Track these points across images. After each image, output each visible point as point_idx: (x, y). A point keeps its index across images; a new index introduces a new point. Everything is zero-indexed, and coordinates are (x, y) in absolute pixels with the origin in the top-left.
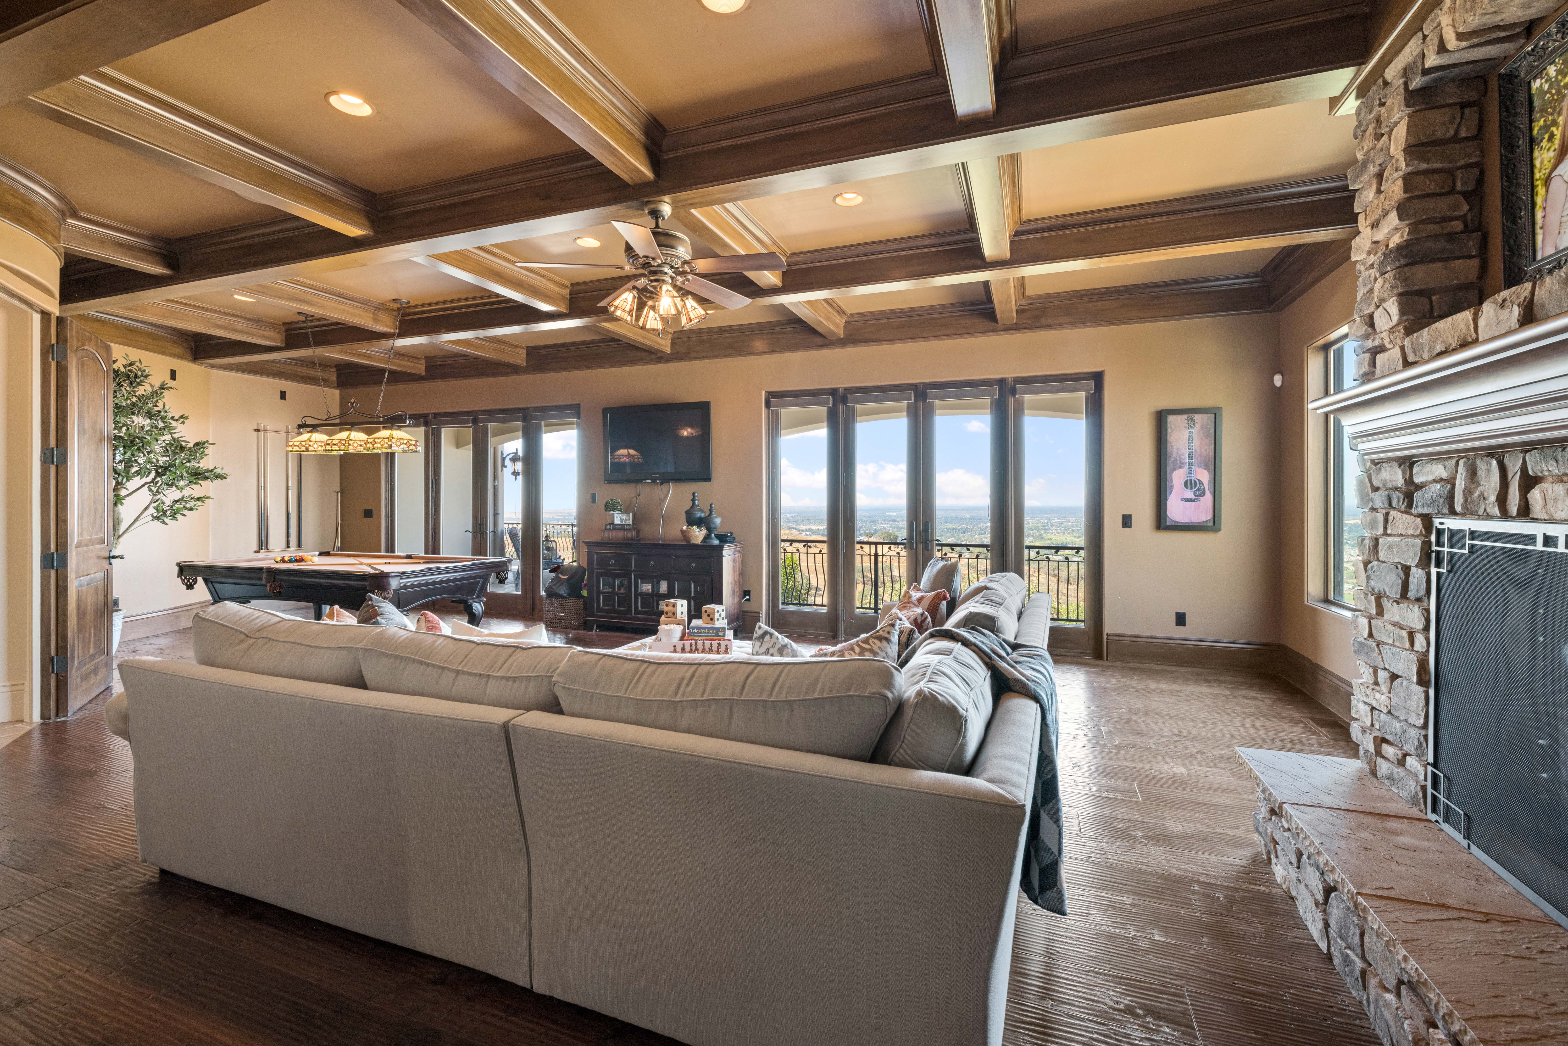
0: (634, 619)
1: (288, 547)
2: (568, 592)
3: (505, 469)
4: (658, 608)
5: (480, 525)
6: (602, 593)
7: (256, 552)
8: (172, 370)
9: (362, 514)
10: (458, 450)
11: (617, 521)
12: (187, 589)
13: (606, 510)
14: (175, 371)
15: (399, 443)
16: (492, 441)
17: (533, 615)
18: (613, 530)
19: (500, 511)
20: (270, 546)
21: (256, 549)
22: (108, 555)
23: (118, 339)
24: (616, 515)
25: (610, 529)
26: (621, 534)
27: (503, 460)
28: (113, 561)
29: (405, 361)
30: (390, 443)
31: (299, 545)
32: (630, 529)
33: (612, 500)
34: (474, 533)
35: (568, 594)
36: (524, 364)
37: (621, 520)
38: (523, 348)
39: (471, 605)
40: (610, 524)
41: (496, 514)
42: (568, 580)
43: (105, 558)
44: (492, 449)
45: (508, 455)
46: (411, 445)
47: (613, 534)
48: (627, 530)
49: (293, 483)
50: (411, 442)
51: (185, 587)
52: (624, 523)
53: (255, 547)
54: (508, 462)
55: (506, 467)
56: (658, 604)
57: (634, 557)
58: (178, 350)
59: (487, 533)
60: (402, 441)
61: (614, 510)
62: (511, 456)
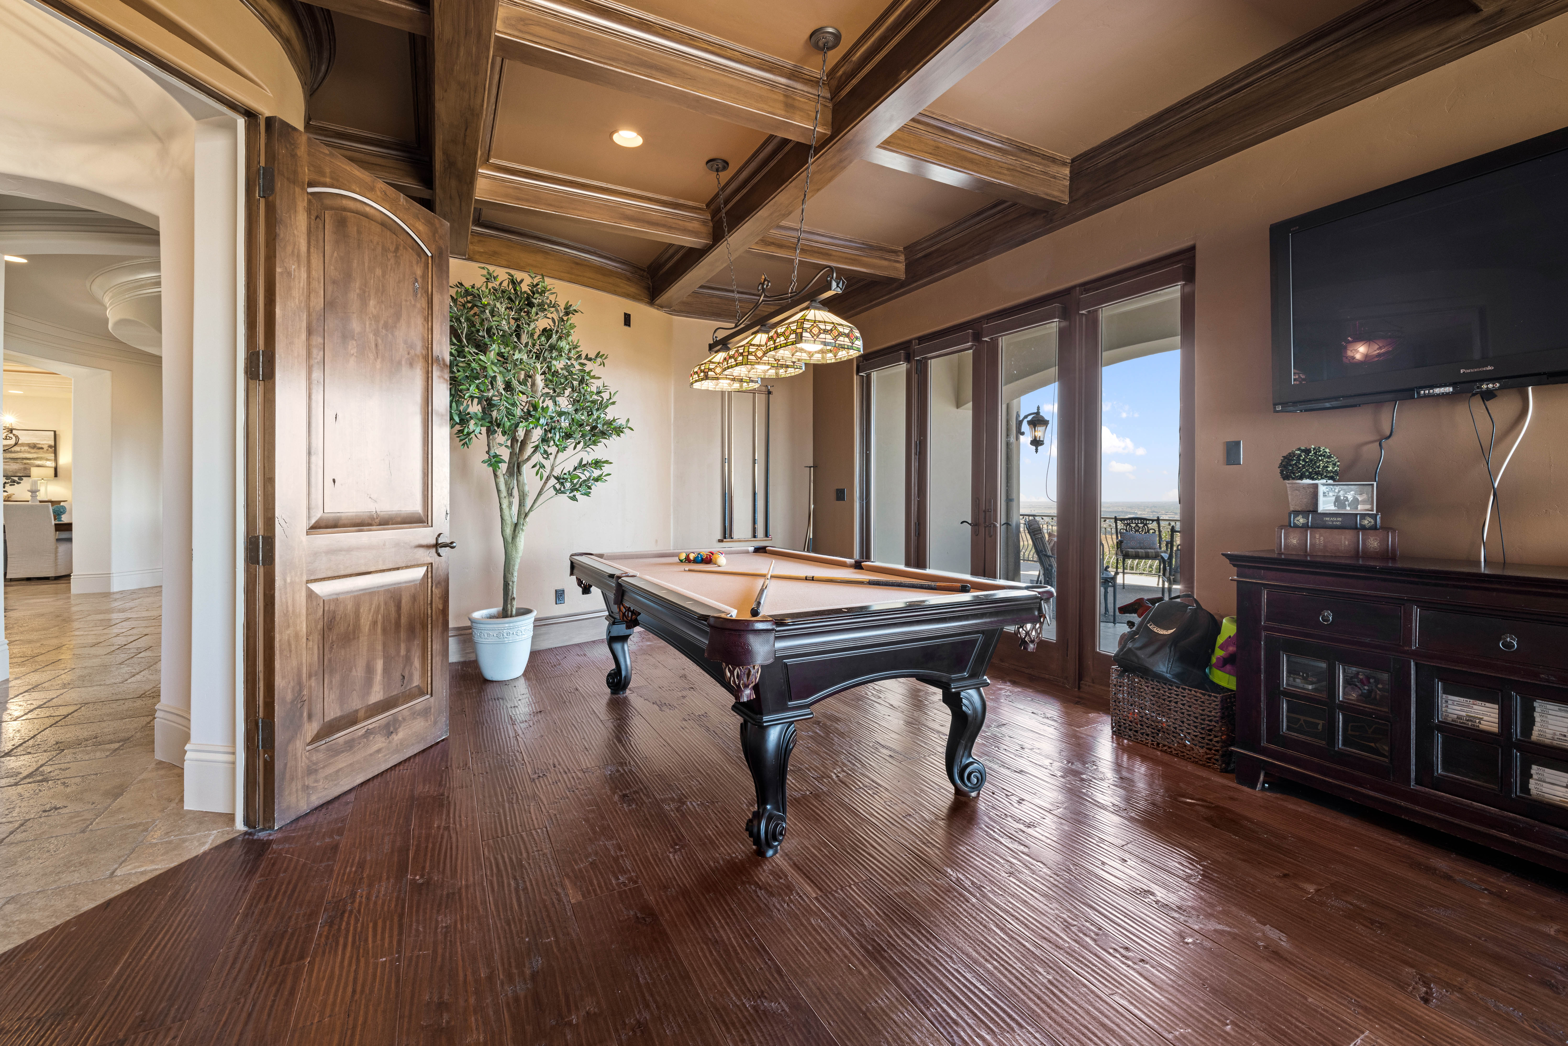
0: (1413, 797)
1: (754, 536)
2: (1178, 670)
3: (1021, 437)
4: (1525, 789)
5: (985, 511)
6: (1286, 694)
7: (720, 541)
8: (625, 314)
9: (833, 495)
10: (959, 410)
11: (1326, 504)
12: (583, 593)
13: (1286, 477)
14: (629, 315)
15: (815, 331)
16: (1005, 390)
17: (1079, 688)
18: (1315, 527)
19: (1014, 496)
20: (736, 535)
21: (720, 538)
22: (434, 542)
23: (563, 274)
24: (1322, 489)
25: (1305, 527)
26: (1344, 541)
27: (1019, 424)
28: (441, 550)
29: (876, 257)
30: (799, 331)
31: (767, 534)
32: (1374, 528)
33: (1307, 451)
34: (975, 525)
35: (1177, 676)
36: (1065, 199)
37: (1338, 501)
38: (1064, 164)
39: (958, 694)
40: (1305, 513)
41: (1009, 500)
42: (1174, 640)
43: (428, 547)
44: (1004, 406)
45: (1026, 417)
46: (841, 334)
47: (1316, 540)
48: (1363, 528)
49: (760, 455)
50: (841, 329)
51: (580, 589)
52: (1348, 510)
53: (718, 535)
54: (1025, 427)
55: (1023, 434)
56: (1527, 776)
57: (1416, 612)
58: (632, 290)
59: (995, 526)
60: (822, 326)
61: (1319, 475)
62: (1030, 418)
